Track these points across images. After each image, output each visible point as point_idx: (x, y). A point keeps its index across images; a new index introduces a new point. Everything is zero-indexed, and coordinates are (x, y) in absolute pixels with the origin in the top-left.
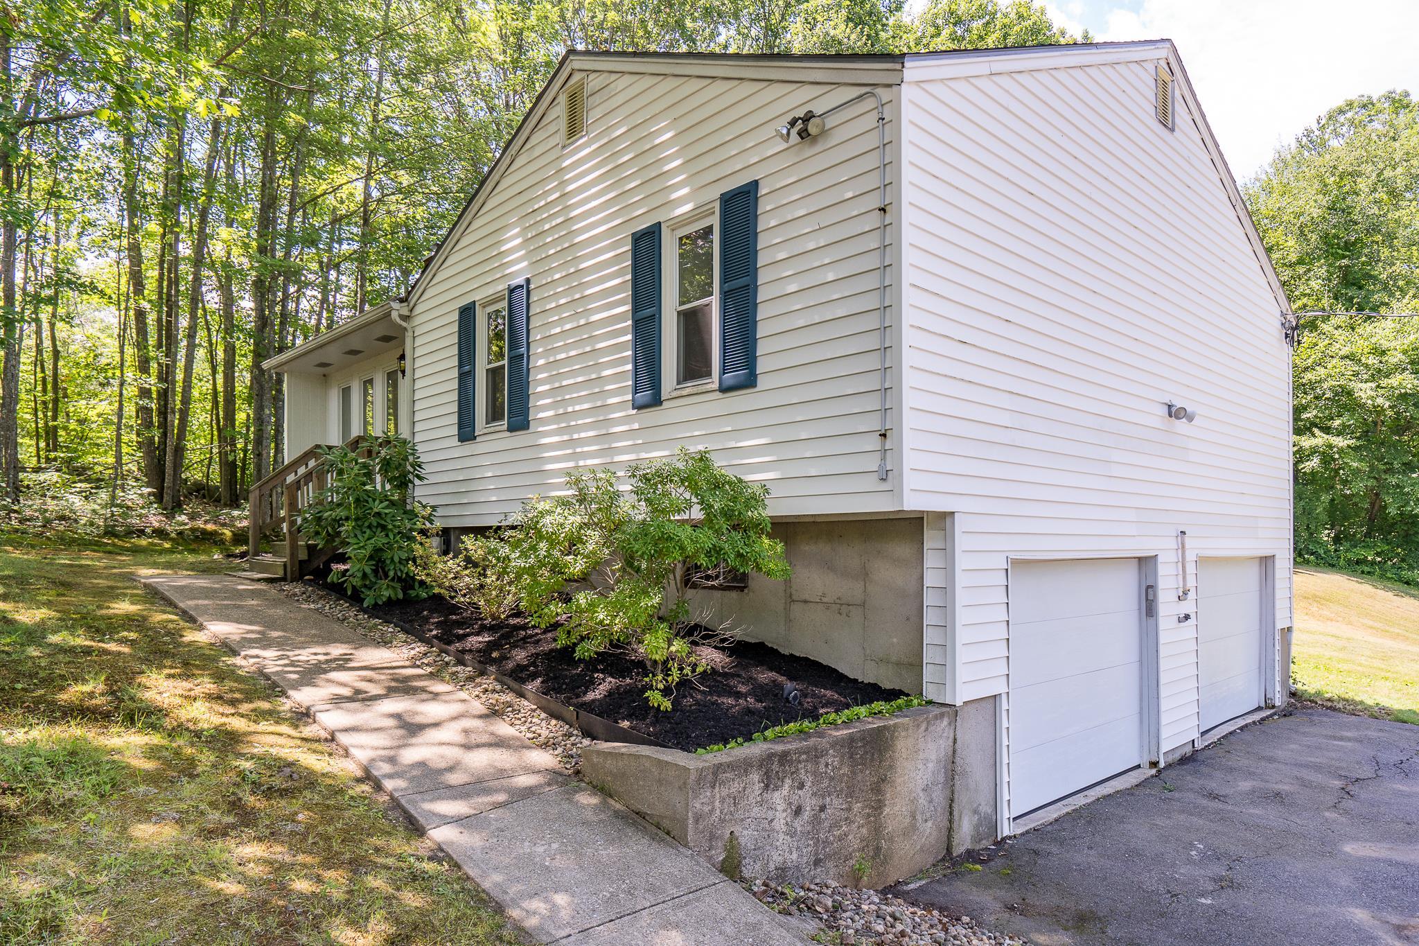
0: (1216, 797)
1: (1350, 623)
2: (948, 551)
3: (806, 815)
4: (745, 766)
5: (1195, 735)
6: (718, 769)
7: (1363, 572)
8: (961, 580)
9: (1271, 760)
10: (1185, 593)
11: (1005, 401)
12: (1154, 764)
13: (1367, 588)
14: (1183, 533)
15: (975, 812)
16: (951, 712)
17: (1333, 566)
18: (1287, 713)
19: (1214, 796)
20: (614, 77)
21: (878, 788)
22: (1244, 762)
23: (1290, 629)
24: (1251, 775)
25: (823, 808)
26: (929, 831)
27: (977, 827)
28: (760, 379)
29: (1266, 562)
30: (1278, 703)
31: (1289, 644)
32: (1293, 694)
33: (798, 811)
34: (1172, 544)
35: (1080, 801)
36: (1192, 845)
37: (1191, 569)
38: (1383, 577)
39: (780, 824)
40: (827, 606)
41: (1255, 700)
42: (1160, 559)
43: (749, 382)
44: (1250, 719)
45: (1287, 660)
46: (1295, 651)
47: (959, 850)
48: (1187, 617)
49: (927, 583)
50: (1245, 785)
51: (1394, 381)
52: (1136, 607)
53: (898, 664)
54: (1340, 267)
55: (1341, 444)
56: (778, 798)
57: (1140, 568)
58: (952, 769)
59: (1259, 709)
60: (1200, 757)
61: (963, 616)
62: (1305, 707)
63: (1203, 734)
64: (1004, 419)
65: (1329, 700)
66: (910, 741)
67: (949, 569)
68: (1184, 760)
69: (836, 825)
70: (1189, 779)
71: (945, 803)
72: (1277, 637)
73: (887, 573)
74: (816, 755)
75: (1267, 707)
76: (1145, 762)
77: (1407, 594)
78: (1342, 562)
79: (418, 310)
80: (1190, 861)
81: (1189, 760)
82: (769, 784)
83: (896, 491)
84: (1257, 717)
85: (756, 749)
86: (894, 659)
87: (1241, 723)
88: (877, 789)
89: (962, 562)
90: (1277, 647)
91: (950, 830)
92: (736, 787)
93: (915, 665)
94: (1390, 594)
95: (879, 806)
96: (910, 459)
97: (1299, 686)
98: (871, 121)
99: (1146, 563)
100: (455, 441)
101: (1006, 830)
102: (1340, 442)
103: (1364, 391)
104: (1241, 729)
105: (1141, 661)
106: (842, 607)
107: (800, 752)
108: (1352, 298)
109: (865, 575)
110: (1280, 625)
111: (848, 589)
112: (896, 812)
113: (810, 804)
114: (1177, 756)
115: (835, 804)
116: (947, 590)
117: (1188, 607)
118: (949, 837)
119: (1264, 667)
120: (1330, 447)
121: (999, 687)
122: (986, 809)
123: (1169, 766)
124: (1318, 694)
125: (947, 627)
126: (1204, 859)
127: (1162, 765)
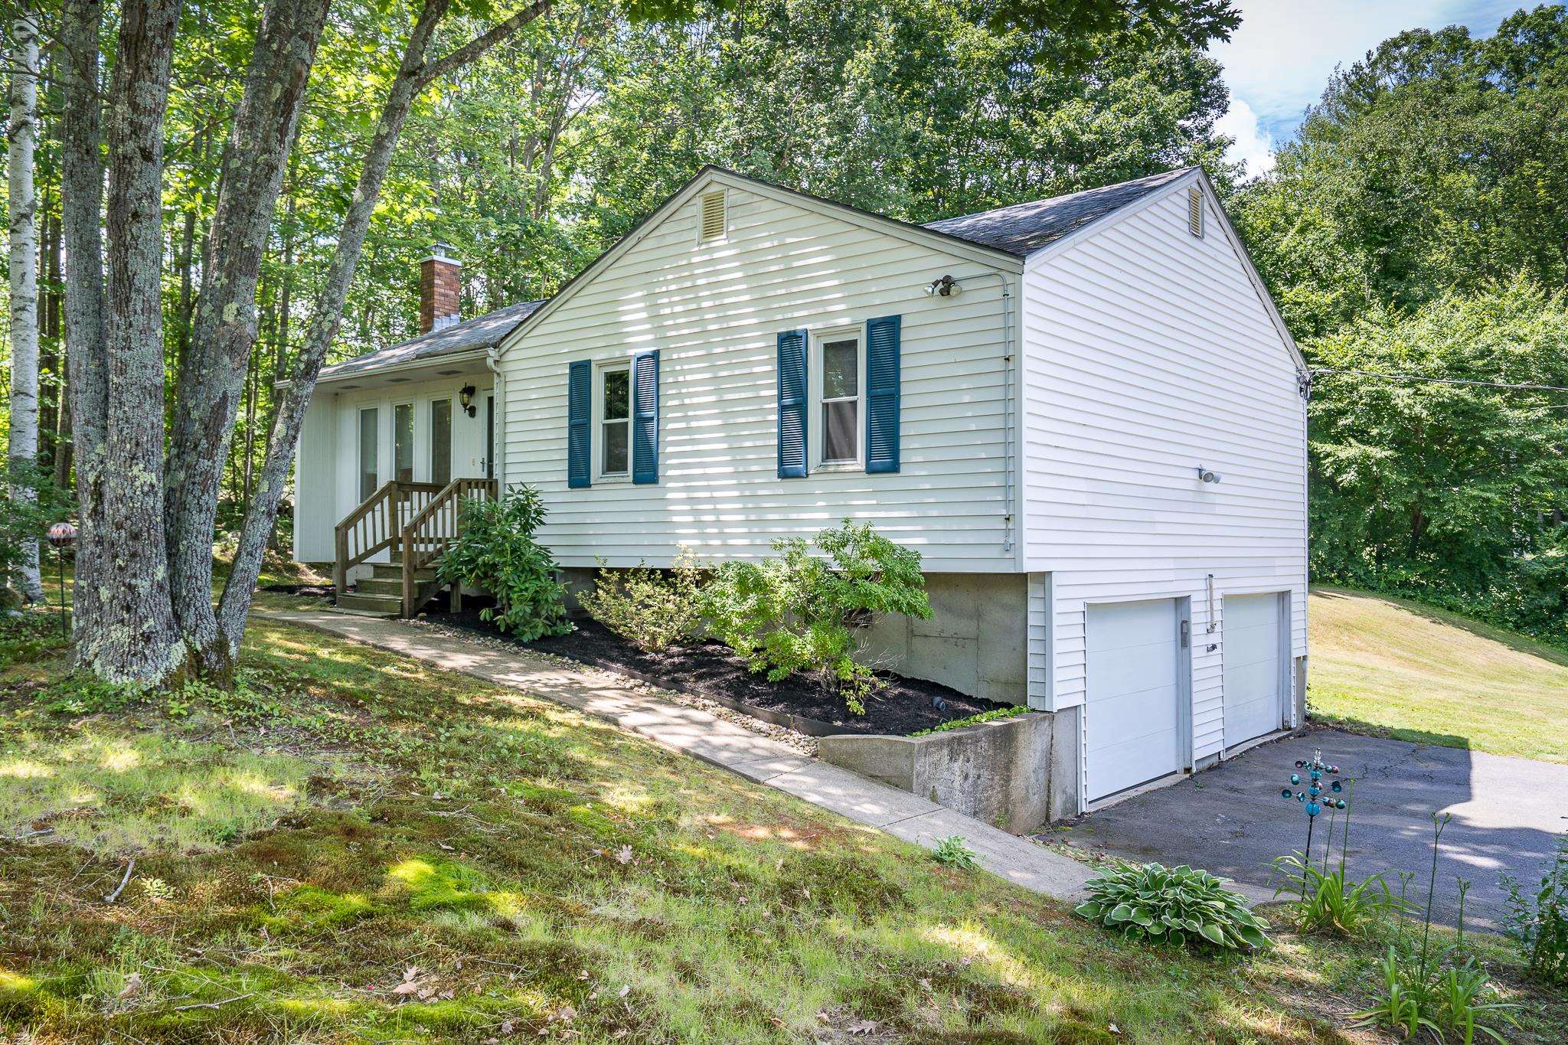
0: (1236, 790)
1: (1380, 653)
2: (1046, 600)
3: (970, 780)
4: (939, 744)
5: (1220, 748)
6: (928, 744)
7: (1404, 596)
8: (1057, 620)
9: (1281, 767)
10: (1212, 627)
11: (1083, 486)
12: (1188, 770)
13: (1405, 614)
14: (1211, 576)
15: (1064, 792)
16: (1050, 716)
17: (1374, 589)
18: (1301, 735)
19: (1233, 790)
20: (756, 199)
21: (1009, 765)
22: (1260, 769)
23: (1305, 658)
24: (1264, 776)
25: (979, 777)
26: (1036, 801)
27: (1065, 803)
28: (902, 468)
29: (1283, 597)
30: (1293, 726)
31: (1304, 672)
32: (1308, 718)
33: (966, 777)
34: (1202, 585)
35: (1132, 793)
36: (1217, 816)
37: (1217, 606)
38: (1423, 601)
39: (957, 785)
40: (945, 640)
41: (1271, 722)
42: (1193, 599)
43: (894, 468)
44: (1268, 739)
45: (1302, 687)
46: (1311, 678)
47: (1054, 818)
48: (1214, 647)
49: (1030, 623)
50: (1259, 783)
51: (1432, 388)
52: (1173, 638)
53: (1006, 683)
54: (1379, 255)
55: (1379, 456)
56: (957, 766)
57: (1176, 609)
58: (1049, 760)
59: (1278, 730)
60: (1226, 766)
61: (1058, 647)
62: (1317, 729)
63: (1228, 749)
64: (1082, 499)
65: (1340, 723)
66: (1026, 736)
67: (1047, 613)
68: (1210, 769)
69: (985, 790)
70: (1216, 780)
71: (1045, 783)
72: (1293, 665)
73: (996, 616)
74: (976, 741)
75: (1285, 729)
76: (1181, 768)
77: (1445, 621)
78: (1383, 585)
79: (510, 356)
80: (1215, 824)
81: (1216, 767)
82: (952, 758)
83: (1017, 559)
84: (1274, 737)
85: (942, 734)
86: (1003, 679)
87: (1260, 741)
88: (1007, 768)
89: (1057, 607)
90: (1293, 674)
91: (1048, 803)
92: (936, 757)
93: (1021, 683)
94: (1427, 621)
95: (1007, 780)
96: (1028, 536)
97: (1313, 711)
98: (998, 293)
99: (1180, 603)
100: (565, 486)
101: (1084, 808)
102: (1378, 453)
103: (1402, 398)
104: (1260, 746)
105: (1177, 684)
106: (958, 640)
107: (967, 737)
108: (1391, 291)
109: (978, 615)
110: (1295, 654)
111: (966, 627)
112: (1018, 784)
113: (972, 772)
114: (1206, 764)
115: (986, 774)
116: (1046, 628)
117: (1214, 639)
118: (1048, 808)
119: (1282, 691)
120: (1368, 457)
121: (1078, 700)
122: (1070, 791)
123: (1199, 772)
124: (1331, 718)
125: (1046, 655)
126: (1225, 822)
127: (1194, 770)
